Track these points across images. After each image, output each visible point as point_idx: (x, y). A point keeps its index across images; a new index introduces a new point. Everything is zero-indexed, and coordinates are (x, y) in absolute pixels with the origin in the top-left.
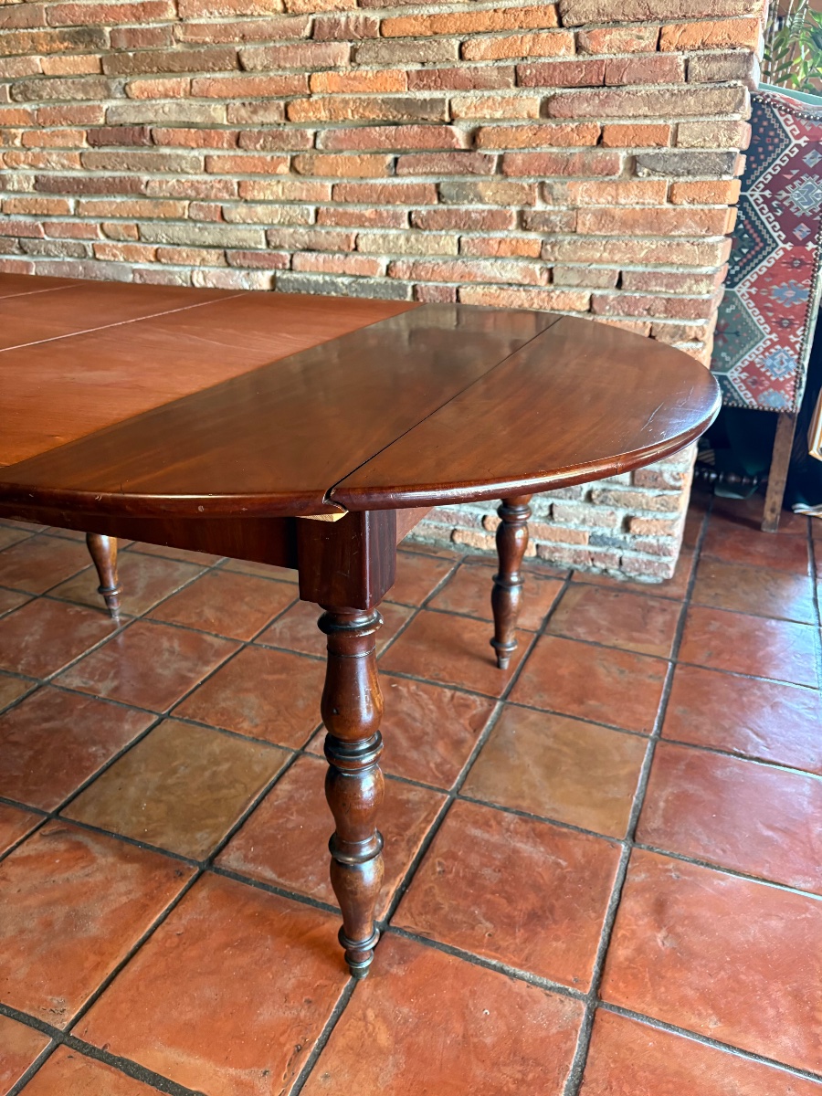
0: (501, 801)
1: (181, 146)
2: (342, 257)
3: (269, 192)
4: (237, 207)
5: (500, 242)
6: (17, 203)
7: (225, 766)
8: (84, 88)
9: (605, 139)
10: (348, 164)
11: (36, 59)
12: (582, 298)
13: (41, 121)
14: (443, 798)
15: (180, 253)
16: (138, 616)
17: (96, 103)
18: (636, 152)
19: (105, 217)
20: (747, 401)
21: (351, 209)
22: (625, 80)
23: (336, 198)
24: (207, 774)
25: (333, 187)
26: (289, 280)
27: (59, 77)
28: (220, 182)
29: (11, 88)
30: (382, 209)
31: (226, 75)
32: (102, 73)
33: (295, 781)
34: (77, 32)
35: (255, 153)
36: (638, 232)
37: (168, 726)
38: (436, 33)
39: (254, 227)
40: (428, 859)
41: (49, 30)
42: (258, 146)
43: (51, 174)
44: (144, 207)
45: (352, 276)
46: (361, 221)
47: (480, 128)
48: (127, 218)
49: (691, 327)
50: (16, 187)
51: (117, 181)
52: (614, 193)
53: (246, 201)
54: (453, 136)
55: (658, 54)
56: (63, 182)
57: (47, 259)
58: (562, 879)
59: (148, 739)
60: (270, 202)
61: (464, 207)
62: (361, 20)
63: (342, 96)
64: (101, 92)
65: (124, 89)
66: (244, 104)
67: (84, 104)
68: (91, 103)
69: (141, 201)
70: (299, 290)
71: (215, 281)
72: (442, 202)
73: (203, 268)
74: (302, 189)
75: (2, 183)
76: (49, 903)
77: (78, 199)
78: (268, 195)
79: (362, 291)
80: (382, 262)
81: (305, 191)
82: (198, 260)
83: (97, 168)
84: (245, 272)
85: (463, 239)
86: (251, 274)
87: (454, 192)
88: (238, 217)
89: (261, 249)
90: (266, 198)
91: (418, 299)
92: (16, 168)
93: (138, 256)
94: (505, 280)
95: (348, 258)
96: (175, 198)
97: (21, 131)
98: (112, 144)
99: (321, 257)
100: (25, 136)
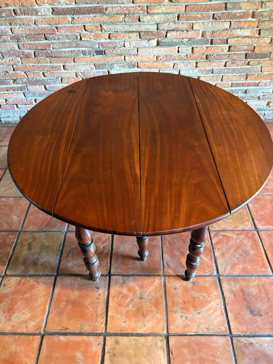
2: (186, 32)
4: (146, 16)
5: (245, 23)
6: (43, 20)
15: (120, 35)
19: (87, 23)
21: (192, 14)
23: (187, 11)
25: (186, 6)
26: (165, 42)
28: (139, 6)
30: (204, 13)
43: (59, 7)
44: (105, 18)
46: (196, 18)
48: (97, 23)
50: (43, 13)
51: (93, 8)
53: (150, 14)
56: (67, 10)
57: (57, 41)
61: (234, 12)
69: (104, 16)
70: (169, 45)
71: (134, 45)
72: (226, 10)
73: (129, 40)
74: (174, 8)
75: (36, 12)
76: (235, 250)
77: (73, 16)
78: (160, 11)
79: (193, 43)
80: (201, 32)
81: (175, 9)
82: (128, 37)
83: (83, 4)
84: (147, 40)
85: (232, 23)
86: (150, 41)
87: (232, 7)
88: (146, 20)
89: (154, 32)
90: (159, 12)
91: (213, 44)
92: (43, 6)
93: (101, 37)
94: (244, 35)
95: (189, 32)
96: (119, 14)
99: (178, 33)
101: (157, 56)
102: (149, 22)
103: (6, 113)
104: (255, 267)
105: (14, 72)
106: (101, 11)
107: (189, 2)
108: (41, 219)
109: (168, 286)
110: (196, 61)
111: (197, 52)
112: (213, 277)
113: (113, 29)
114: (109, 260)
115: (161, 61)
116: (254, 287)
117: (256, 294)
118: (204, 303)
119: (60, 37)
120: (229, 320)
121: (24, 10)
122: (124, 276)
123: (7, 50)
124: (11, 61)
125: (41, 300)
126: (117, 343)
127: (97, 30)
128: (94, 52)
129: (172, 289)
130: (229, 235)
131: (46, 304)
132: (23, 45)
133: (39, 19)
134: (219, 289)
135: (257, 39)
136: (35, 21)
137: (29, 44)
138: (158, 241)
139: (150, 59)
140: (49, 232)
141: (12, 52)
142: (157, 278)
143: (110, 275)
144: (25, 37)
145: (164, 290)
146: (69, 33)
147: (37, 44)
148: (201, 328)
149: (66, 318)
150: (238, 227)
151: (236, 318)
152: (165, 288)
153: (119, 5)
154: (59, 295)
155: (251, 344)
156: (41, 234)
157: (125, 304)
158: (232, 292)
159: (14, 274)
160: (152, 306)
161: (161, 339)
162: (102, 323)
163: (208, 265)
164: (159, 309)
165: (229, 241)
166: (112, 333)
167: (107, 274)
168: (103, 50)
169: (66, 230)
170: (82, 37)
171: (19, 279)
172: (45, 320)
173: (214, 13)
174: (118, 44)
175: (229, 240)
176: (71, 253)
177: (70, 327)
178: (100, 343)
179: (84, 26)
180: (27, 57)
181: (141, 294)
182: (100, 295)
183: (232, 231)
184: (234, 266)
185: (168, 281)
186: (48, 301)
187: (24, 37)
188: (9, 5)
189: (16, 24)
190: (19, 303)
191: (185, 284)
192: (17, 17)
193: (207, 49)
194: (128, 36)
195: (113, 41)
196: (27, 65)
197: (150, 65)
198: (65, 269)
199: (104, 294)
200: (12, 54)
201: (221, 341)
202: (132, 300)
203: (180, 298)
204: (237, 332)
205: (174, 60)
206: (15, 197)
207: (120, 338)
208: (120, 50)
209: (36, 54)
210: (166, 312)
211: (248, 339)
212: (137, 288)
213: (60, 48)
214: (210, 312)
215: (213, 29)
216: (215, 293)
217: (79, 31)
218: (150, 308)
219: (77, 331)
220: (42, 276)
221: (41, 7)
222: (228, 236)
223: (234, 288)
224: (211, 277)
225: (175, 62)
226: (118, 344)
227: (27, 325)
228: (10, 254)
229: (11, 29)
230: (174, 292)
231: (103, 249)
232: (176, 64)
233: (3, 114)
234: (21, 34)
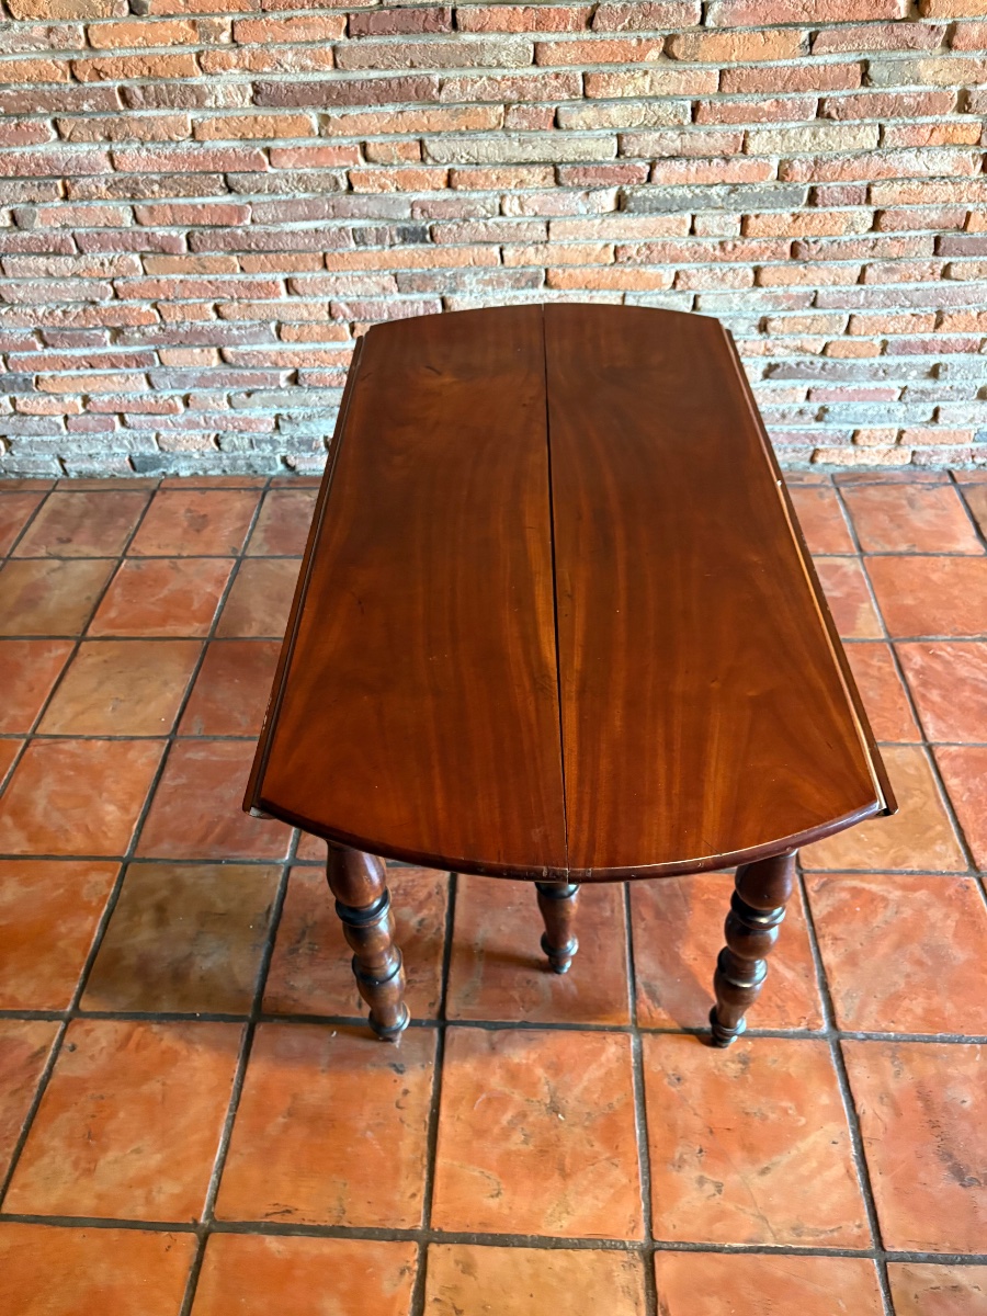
1: (500, 31)
2: (722, 163)
3: (631, 87)
4: (580, 109)
5: (932, 131)
6: (221, 125)
10: (746, 48)
15: (487, 176)
19: (372, 134)
21: (743, 101)
23: (726, 89)
25: (722, 74)
26: (645, 199)
28: (557, 76)
30: (783, 97)
33: (957, 774)
35: (613, 36)
39: (600, 133)
42: (620, 27)
43: (276, 78)
44: (436, 117)
45: (729, 185)
46: (756, 116)
48: (407, 133)
50: (222, 102)
51: (394, 84)
53: (593, 100)
54: (894, 4)
56: (303, 90)
57: (270, 201)
60: (629, 100)
61: (894, 91)
69: (432, 111)
70: (658, 210)
71: (537, 209)
72: (867, 86)
73: (518, 193)
74: (680, 81)
75: (198, 97)
76: (898, 946)
77: (324, 112)
78: (630, 91)
79: (744, 202)
80: (775, 164)
81: (683, 83)
82: (514, 183)
83: (361, 67)
84: (583, 192)
85: (887, 130)
86: (592, 195)
87: (886, 74)
88: (581, 123)
89: (609, 162)
90: (625, 95)
91: (816, 205)
92: (221, 74)
93: (420, 183)
94: (931, 173)
95: (731, 164)
96: (486, 103)
97: (228, 19)
98: (385, 33)
99: (693, 167)
100: (238, 29)
101: (616, 247)
102: (589, 129)
103: (85, 445)
104: (972, 1009)
105: (116, 303)
106: (422, 94)
107: (733, 58)
108: (202, 817)
109: (652, 1067)
110: (756, 264)
111: (761, 234)
112: (817, 1041)
113: (464, 154)
114: (439, 968)
115: (630, 262)
116: (966, 1080)
117: (976, 1106)
118: (783, 1136)
119: (278, 181)
120: (876, 1200)
121: (158, 90)
122: (492, 1026)
123: (95, 227)
124: (107, 263)
125: (200, 1106)
126: (468, 1268)
127: (407, 158)
128: (394, 233)
129: (666, 1081)
130: (874, 887)
131: (217, 1119)
132: (151, 209)
133: (206, 122)
134: (839, 1085)
135: (976, 187)
136: (193, 129)
137: (171, 206)
138: (616, 904)
139: (593, 257)
140: (228, 862)
141: (112, 233)
142: (611, 1038)
143: (442, 1022)
144: (156, 182)
145: (637, 1083)
146: (308, 170)
147: (200, 207)
148: (774, 1227)
149: (285, 1174)
150: (905, 859)
151: (900, 1192)
152: (639, 1077)
153: (487, 72)
154: (263, 1088)
155: (956, 1288)
156: (202, 869)
157: (496, 1130)
158: (885, 1099)
159: (108, 1010)
160: (592, 1138)
161: (626, 1259)
162: (414, 1195)
163: (796, 996)
164: (620, 1150)
165: (874, 912)
166: (449, 1233)
167: (434, 1018)
168: (427, 227)
169: (287, 858)
170: (353, 181)
171: (123, 1027)
172: (213, 1177)
173: (824, 95)
174: (478, 207)
175: (872, 907)
176: (307, 940)
177: (302, 1206)
178: (409, 1268)
179: (364, 146)
180: (164, 252)
181: (555, 1093)
182: (406, 1092)
183: (885, 873)
184: (892, 1003)
185: (652, 1052)
186: (225, 1110)
187: (153, 182)
188: (106, 74)
189: (127, 138)
190: (122, 1115)
191: (713, 1064)
192: (130, 113)
193: (794, 221)
194: (516, 177)
195: (461, 195)
196: (163, 278)
197: (591, 277)
198: (286, 996)
199: (422, 1089)
200: (113, 241)
201: (845, 1274)
202: (523, 1115)
203: (696, 1114)
204: (902, 1245)
205: (674, 260)
206: (110, 739)
207: (478, 1251)
208: (486, 225)
209: (195, 240)
210: (646, 1165)
211: (944, 1269)
212: (540, 1072)
213: (275, 221)
214: (804, 1170)
215: (817, 153)
216: (825, 1100)
217: (345, 163)
218: (588, 1147)
219: (327, 1220)
220: (203, 1018)
221: (215, 79)
222: (869, 892)
223: (893, 1085)
224: (810, 1041)
225: (679, 267)
226: (471, 1274)
227: (150, 1192)
228: (94, 940)
229: (110, 155)
230: (673, 1090)
231: (418, 930)
232: (682, 275)
233: (74, 447)
234: (144, 173)
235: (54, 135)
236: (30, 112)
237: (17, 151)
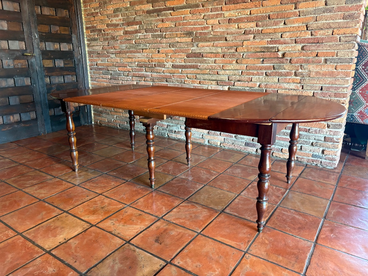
0: (290, 208)
1: (209, 57)
2: (247, 83)
3: (230, 67)
4: (222, 71)
5: (289, 79)
6: (167, 70)
7: (222, 195)
8: (187, 45)
9: (318, 55)
10: (250, 62)
11: (177, 38)
12: (311, 93)
13: (176, 52)
14: (276, 206)
15: (206, 82)
16: (194, 166)
17: (190, 48)
18: (327, 58)
19: (188, 74)
20: (360, 122)
21: (251, 71)
22: (324, 42)
23: (247, 69)
24: (218, 196)
25: (247, 66)
26: (233, 88)
27: (181, 42)
28: (218, 65)
29: (169, 45)
30: (259, 71)
31: (222, 42)
32: (192, 41)
33: (239, 199)
34: (188, 33)
35: (227, 59)
36: (327, 77)
37: (207, 187)
38: (275, 32)
39: (225, 76)
40: (273, 216)
41: (180, 32)
42: (228, 57)
43: (176, 64)
44: (198, 71)
45: (249, 87)
46: (253, 74)
47: (285, 53)
48: (194, 74)
49: (342, 100)
50: (167, 67)
51: (192, 65)
52: (320, 67)
53: (224, 70)
54: (278, 54)
55: (332, 36)
56: (179, 66)
57: (172, 83)
58: (307, 223)
59: (203, 188)
60: (230, 70)
61: (280, 71)
62: (257, 30)
63: (251, 46)
64: (191, 46)
65: (197, 45)
66: (226, 48)
67: (187, 48)
68: (189, 48)
69: (197, 70)
70: (235, 90)
71: (214, 88)
72: (275, 70)
73: (210, 85)
75: (164, 66)
76: (190, 213)
77: (182, 70)
79: (252, 91)
80: (258, 84)
81: (240, 67)
83: (188, 63)
85: (280, 79)
86: (223, 87)
87: (278, 68)
88: (222, 73)
89: (226, 81)
93: (195, 82)
94: (290, 88)
95: (249, 83)
96: (206, 69)
97: (170, 54)
98: (192, 57)
99: (242, 83)
100: (171, 55)
104: (192, 225)
106: (197, 67)
107: (248, 63)
112: (156, 217)
113: (202, 78)
116: (177, 232)
117: (173, 235)
118: (133, 224)
120: (137, 236)
121: (159, 64)
122: (107, 197)
125: (58, 190)
126: (66, 216)
127: (193, 78)
132: (155, 83)
133: (165, 70)
134: (152, 223)
135: (301, 92)
136: (163, 71)
137: (158, 83)
140: (97, 171)
142: (122, 204)
143: (101, 194)
145: (119, 210)
146: (178, 79)
147: (162, 84)
148: (116, 231)
149: (58, 200)
150: (210, 205)
151: (143, 237)
153: (207, 64)
155: (134, 251)
157: (91, 206)
158: (158, 228)
160: (103, 212)
161: (88, 225)
162: (71, 208)
163: (161, 212)
164: (105, 215)
166: (69, 213)
169: (105, 173)
170: (185, 81)
172: (49, 196)
173: (266, 71)
174: (204, 87)
175: (193, 208)
176: (95, 181)
177: (55, 203)
178: (59, 213)
181: (105, 206)
182: (85, 199)
183: (202, 205)
184: (177, 219)
185: (127, 208)
187: (156, 79)
188: (153, 62)
189: (154, 72)
190: (48, 187)
191: (134, 213)
192: (155, 68)
194: (210, 82)
195: (202, 85)
198: (84, 185)
199: (87, 199)
201: (118, 241)
202: (97, 207)
203: (123, 216)
204: (133, 243)
210: (106, 218)
211: (136, 248)
216: (146, 223)
217: (184, 78)
218: (101, 213)
220: (70, 183)
221: (167, 63)
223: (162, 227)
229: (151, 74)
230: (123, 213)
234: (155, 77)
235: (145, 70)
236: (142, 67)
237: (139, 73)
